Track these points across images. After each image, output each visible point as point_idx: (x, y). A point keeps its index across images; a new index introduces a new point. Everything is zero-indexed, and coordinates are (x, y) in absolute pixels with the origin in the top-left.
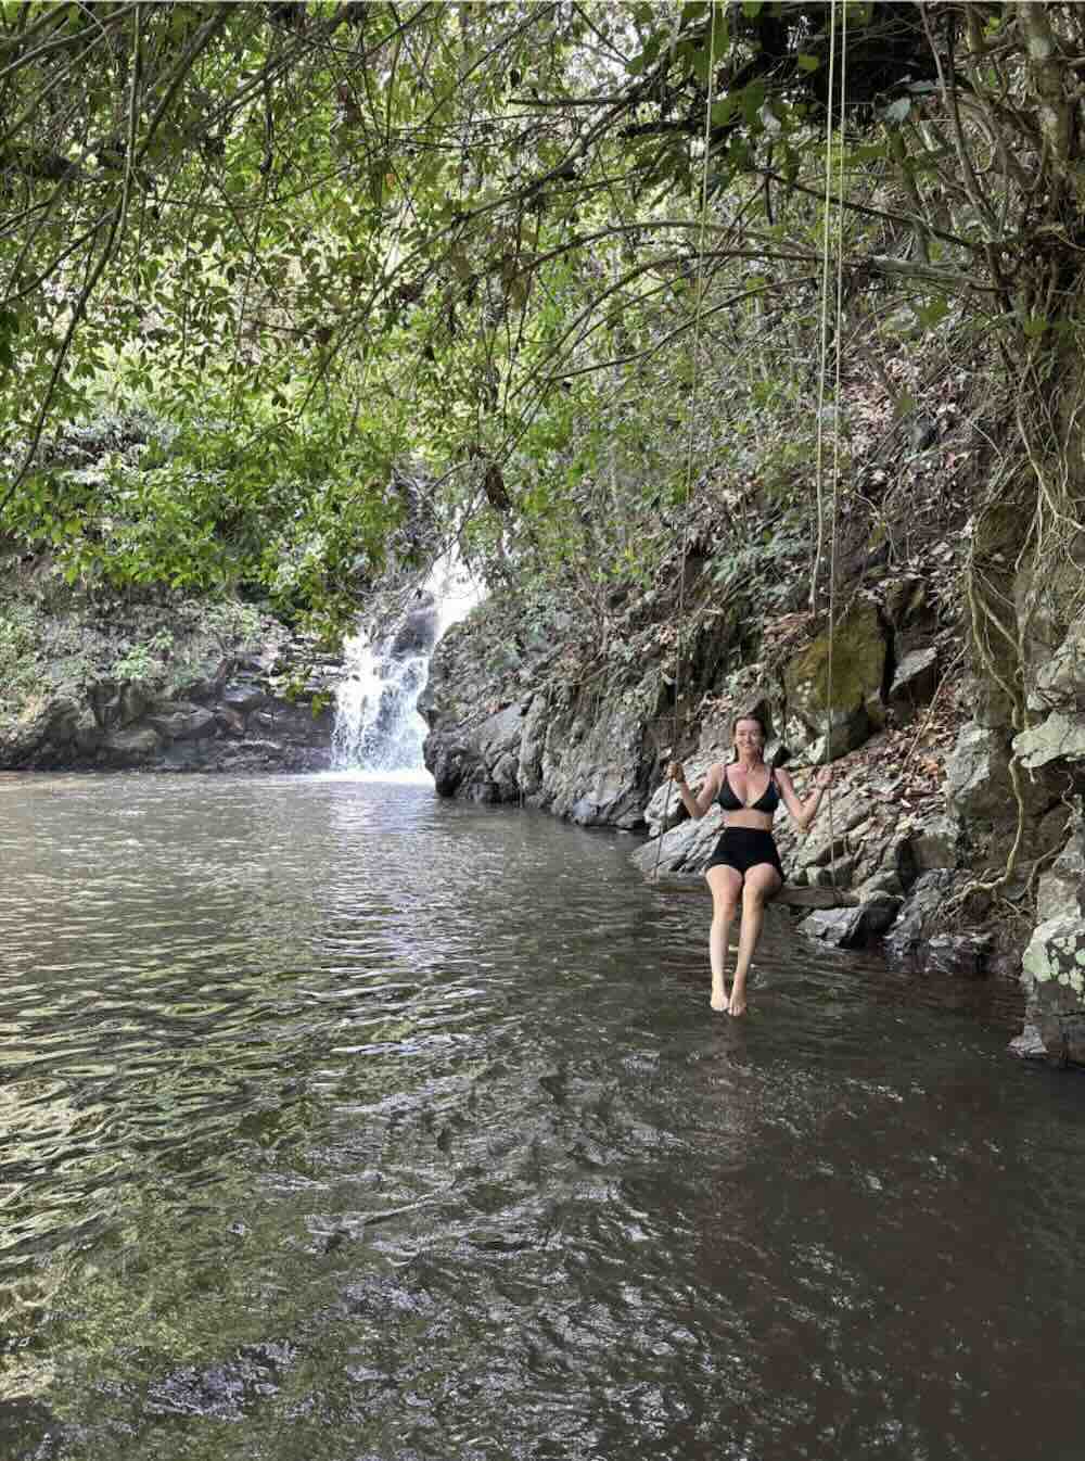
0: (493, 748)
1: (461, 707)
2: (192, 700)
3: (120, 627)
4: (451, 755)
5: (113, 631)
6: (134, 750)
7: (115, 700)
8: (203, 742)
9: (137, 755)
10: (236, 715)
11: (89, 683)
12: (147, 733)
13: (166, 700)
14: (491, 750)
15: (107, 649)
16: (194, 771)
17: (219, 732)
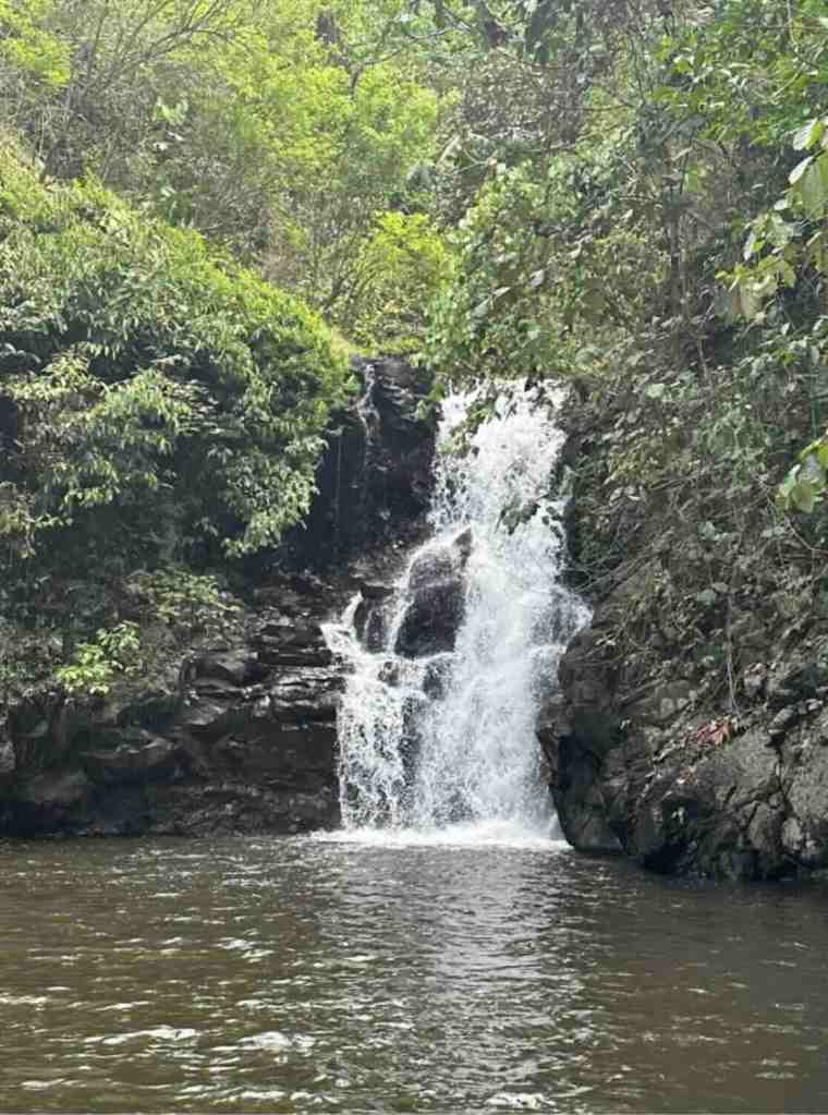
0: (742, 795)
1: (653, 733)
2: (146, 724)
3: (51, 614)
4: (669, 806)
5: (41, 620)
6: (56, 804)
7: (43, 728)
8: (151, 791)
9: (60, 813)
10: (197, 744)
11: (13, 702)
12: (75, 778)
13: (109, 723)
14: (734, 799)
15: (35, 649)
16: (138, 834)
17: (177, 773)
